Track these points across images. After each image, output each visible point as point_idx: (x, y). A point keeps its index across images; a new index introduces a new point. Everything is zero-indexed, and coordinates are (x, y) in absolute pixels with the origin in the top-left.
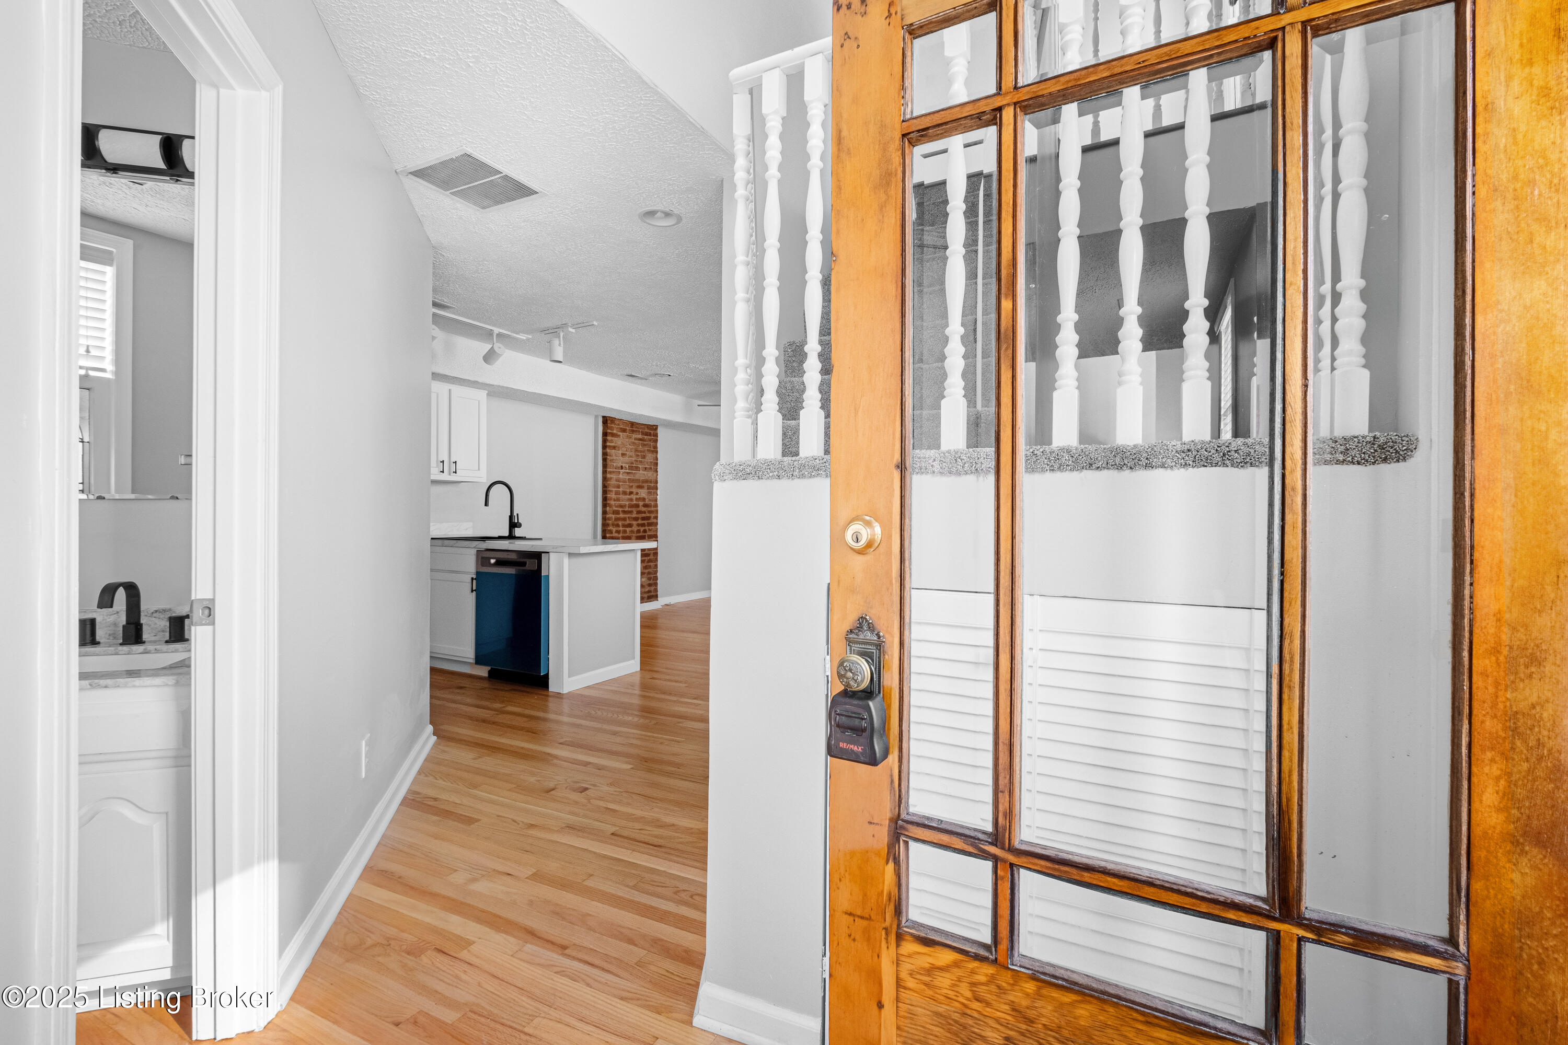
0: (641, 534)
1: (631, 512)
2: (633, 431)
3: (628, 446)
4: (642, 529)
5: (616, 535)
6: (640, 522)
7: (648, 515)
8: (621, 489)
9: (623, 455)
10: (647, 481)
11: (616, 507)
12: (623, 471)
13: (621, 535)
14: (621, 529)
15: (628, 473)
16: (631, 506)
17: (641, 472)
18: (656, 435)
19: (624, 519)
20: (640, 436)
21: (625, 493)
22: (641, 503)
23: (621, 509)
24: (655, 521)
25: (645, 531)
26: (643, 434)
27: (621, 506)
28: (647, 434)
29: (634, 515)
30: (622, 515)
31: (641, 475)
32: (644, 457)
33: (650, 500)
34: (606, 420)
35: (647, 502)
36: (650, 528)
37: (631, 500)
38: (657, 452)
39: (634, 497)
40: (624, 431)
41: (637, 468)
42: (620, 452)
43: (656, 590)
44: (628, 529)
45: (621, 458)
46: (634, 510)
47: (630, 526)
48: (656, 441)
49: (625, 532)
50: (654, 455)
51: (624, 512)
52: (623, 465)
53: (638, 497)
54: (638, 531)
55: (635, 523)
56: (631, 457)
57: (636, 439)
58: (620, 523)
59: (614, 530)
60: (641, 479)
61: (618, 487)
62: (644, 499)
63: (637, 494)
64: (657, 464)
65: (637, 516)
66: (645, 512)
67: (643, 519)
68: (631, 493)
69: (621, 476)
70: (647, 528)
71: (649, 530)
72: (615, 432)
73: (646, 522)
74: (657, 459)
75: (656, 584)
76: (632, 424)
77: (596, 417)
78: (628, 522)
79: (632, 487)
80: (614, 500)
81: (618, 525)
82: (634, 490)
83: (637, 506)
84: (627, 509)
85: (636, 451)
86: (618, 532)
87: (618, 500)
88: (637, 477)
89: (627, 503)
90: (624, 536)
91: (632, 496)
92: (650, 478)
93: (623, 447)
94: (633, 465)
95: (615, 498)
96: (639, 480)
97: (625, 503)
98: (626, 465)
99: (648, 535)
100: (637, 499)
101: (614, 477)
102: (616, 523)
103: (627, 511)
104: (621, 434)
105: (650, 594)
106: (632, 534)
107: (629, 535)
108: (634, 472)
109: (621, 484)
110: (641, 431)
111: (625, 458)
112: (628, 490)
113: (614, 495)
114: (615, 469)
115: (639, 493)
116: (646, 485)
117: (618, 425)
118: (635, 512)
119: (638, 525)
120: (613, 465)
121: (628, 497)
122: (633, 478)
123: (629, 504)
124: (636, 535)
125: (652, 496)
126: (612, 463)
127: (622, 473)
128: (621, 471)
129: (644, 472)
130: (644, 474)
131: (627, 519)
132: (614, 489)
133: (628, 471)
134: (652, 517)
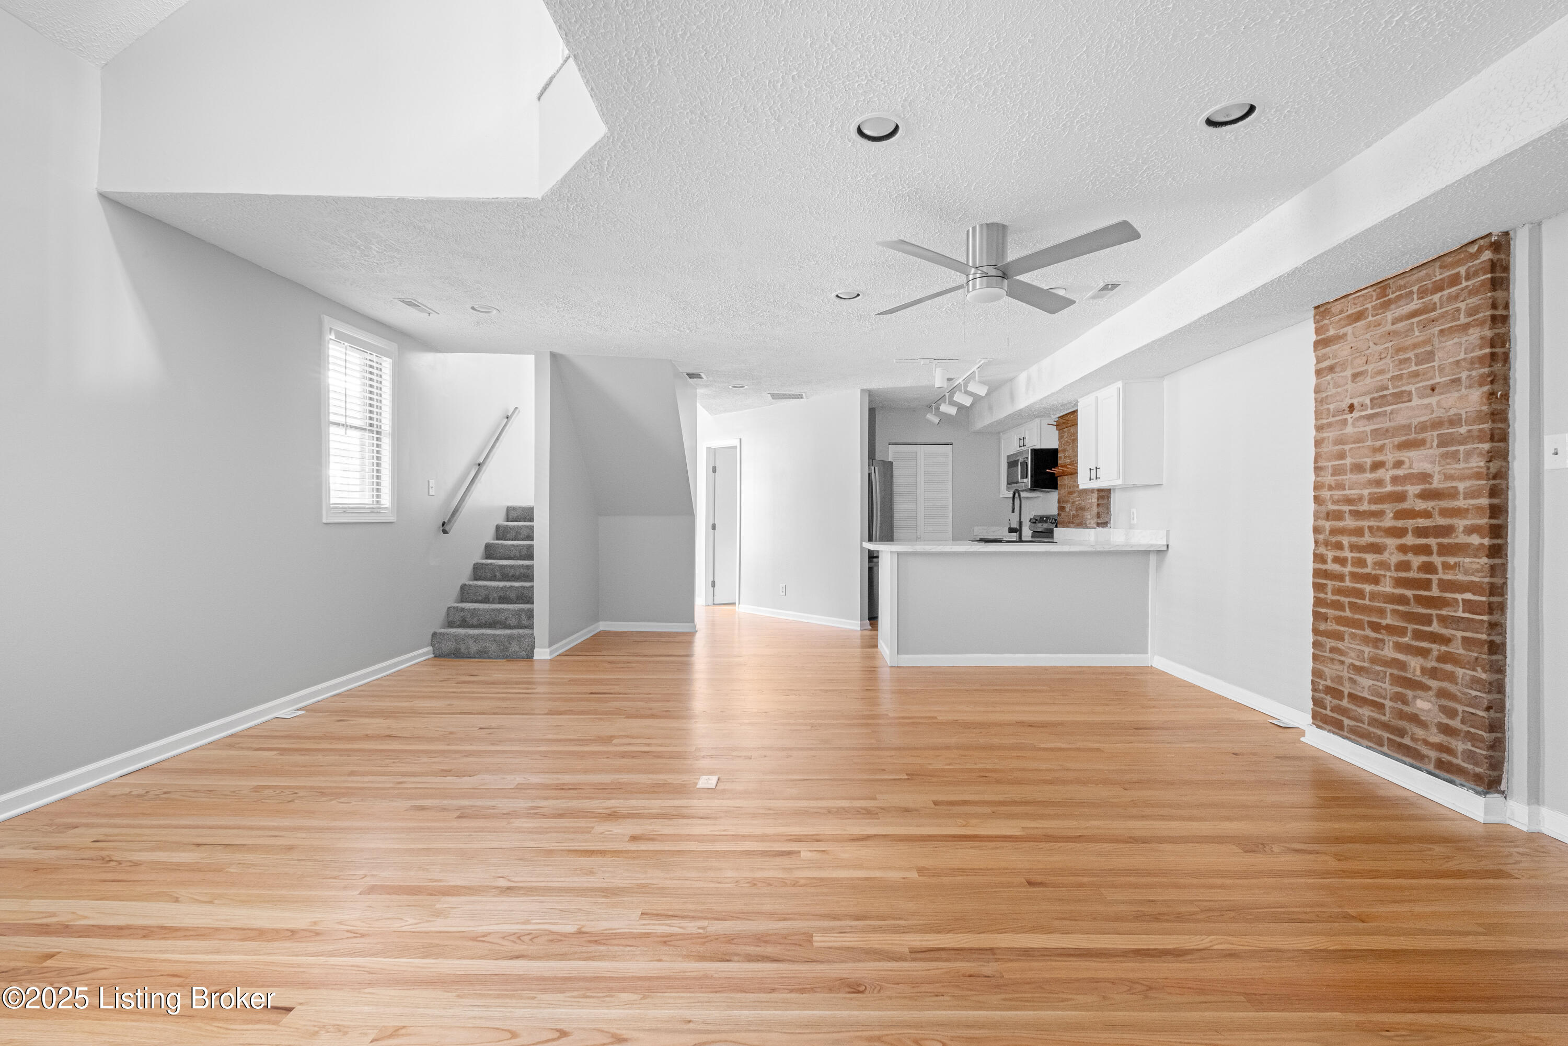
0: (1411, 575)
1: (1379, 514)
2: (1387, 305)
3: (1373, 348)
4: (1417, 561)
5: (1336, 567)
6: (1410, 540)
8: (1348, 461)
9: (1355, 376)
10: (1437, 424)
11: (1334, 503)
12: (1356, 414)
13: (1349, 569)
14: (1347, 554)
15: (1370, 417)
16: (1375, 500)
17: (1416, 401)
18: (1489, 266)
19: (1359, 532)
20: (1415, 304)
21: (1358, 468)
22: (1413, 489)
23: (1346, 508)
24: (1475, 539)
25: (1428, 568)
27: (1349, 501)
29: (1388, 522)
30: (1350, 522)
31: (1418, 408)
32: (1430, 357)
33: (1448, 477)
35: (1437, 483)
36: (1452, 560)
37: (1379, 483)
39: (1386, 474)
40: (1359, 315)
41: (1401, 397)
42: (1348, 373)
44: (1370, 558)
45: (1350, 386)
46: (1389, 509)
47: (1376, 548)
49: (1361, 563)
51: (1357, 514)
52: (1355, 402)
53: (1400, 472)
54: (1404, 566)
55: (1392, 542)
56: (1381, 372)
57: (1395, 321)
58: (1345, 540)
59: (1332, 555)
60: (1415, 421)
61: (1341, 456)
62: (1425, 477)
63: (1399, 464)
65: (1400, 523)
66: (1427, 514)
67: (1421, 532)
68: (1377, 466)
69: (1349, 429)
70: (1437, 560)
71: (1446, 566)
73: (1433, 542)
78: (1367, 539)
79: (1381, 449)
80: (1330, 488)
81: (1339, 546)
82: (1389, 457)
83: (1400, 497)
84: (1365, 507)
86: (1341, 561)
87: (1341, 486)
88: (1400, 420)
89: (1366, 492)
90: (1357, 573)
91: (1380, 473)
92: (1452, 412)
93: (1355, 358)
94: (1385, 392)
95: (1333, 484)
96: (1410, 425)
97: (1360, 492)
98: (1361, 399)
99: (1440, 580)
100: (1395, 480)
101: (1330, 434)
102: (1334, 539)
103: (1365, 512)
104: (1349, 329)
105: (1445, 757)
106: (1382, 572)
107: (1374, 572)
108: (1389, 408)
109: (1347, 447)
110: (1415, 289)
111: (1362, 383)
112: (1369, 461)
113: (1329, 477)
114: (1334, 416)
115: (1407, 460)
116: (1435, 433)
117: (1341, 312)
118: (1392, 515)
119: (1403, 549)
120: (1328, 409)
121: (1369, 476)
122: (1388, 424)
123: (1370, 494)
124: (1395, 574)
125: (1462, 465)
126: (1326, 407)
127: (1350, 421)
128: (1349, 416)
129: (1426, 401)
130: (1427, 406)
131: (1367, 531)
132: (1330, 464)
133: (1370, 412)
134: (1461, 529)
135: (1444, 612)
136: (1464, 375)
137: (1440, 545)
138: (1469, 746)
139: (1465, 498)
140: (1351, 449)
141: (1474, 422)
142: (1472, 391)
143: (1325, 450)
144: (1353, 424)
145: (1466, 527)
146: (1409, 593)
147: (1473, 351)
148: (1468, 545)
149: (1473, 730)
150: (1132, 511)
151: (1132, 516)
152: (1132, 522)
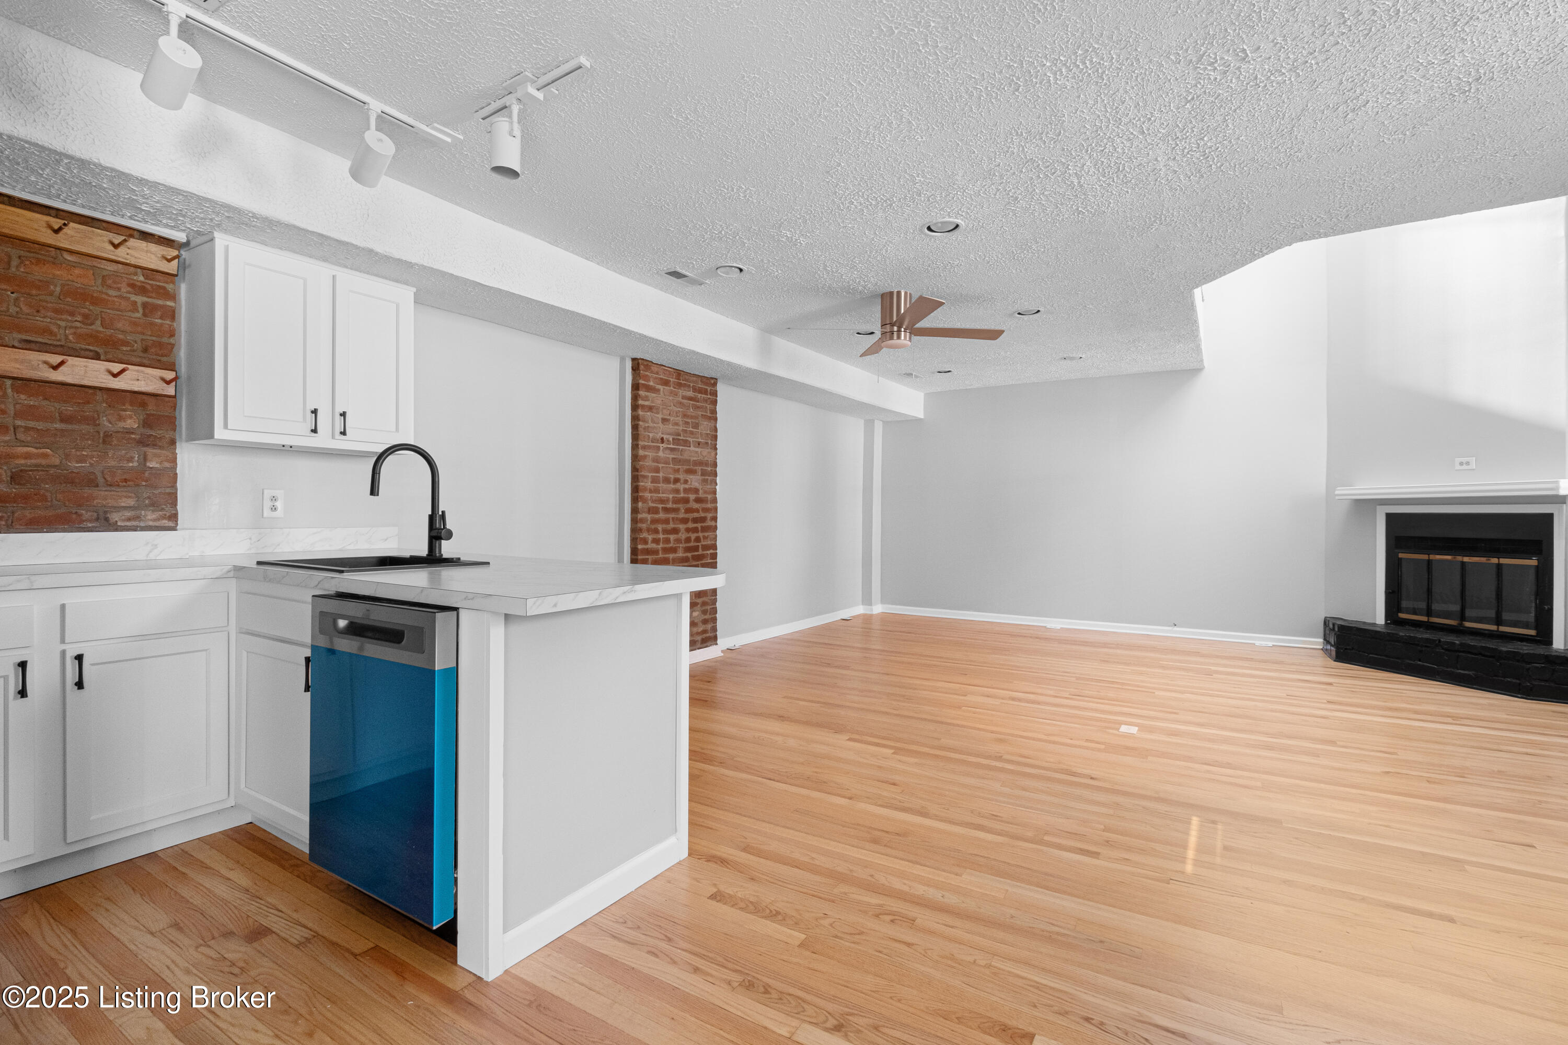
0: (692, 544)
1: (676, 510)
2: (680, 385)
3: (673, 407)
4: (693, 536)
5: (654, 546)
6: (691, 525)
7: (703, 515)
8: (661, 475)
9: (664, 420)
10: (700, 463)
11: (653, 502)
12: (665, 445)
13: (661, 546)
14: (661, 536)
15: (672, 450)
16: (676, 501)
17: (692, 448)
18: (715, 394)
19: (667, 521)
20: (690, 394)
21: (667, 480)
22: (692, 497)
23: (660, 506)
24: (713, 523)
25: (698, 539)
26: (695, 390)
27: (662, 501)
28: (700, 391)
29: (681, 515)
30: (662, 515)
31: (693, 452)
32: (696, 426)
33: (705, 492)
34: (637, 365)
35: (701, 495)
36: (706, 534)
37: (678, 491)
38: (716, 419)
39: (681, 486)
40: (666, 383)
41: (686, 443)
42: (660, 416)
43: (714, 629)
44: (672, 537)
45: (661, 425)
46: (682, 507)
47: (675, 531)
48: (715, 402)
49: (667, 541)
50: (712, 424)
51: (666, 510)
52: (665, 437)
53: (687, 486)
54: (688, 540)
55: (682, 527)
56: (676, 424)
57: (684, 397)
58: (660, 527)
59: (650, 537)
60: (692, 459)
61: (657, 470)
62: (696, 491)
63: (686, 482)
64: (716, 437)
65: (687, 516)
66: (697, 511)
67: (695, 520)
68: (677, 481)
69: (661, 454)
70: (700, 534)
71: (705, 538)
72: (651, 383)
73: (699, 525)
74: (716, 430)
75: (714, 620)
76: (679, 373)
77: (622, 359)
78: (671, 526)
79: (678, 471)
80: (651, 491)
81: (656, 531)
82: (682, 476)
83: (687, 501)
84: (670, 505)
85: (685, 416)
86: (656, 541)
87: (656, 491)
88: (686, 456)
89: (671, 496)
90: (666, 548)
91: (678, 486)
92: (706, 459)
93: (664, 408)
94: (679, 437)
95: (652, 488)
96: (690, 460)
97: (668, 496)
98: (668, 436)
99: (702, 545)
100: (685, 490)
101: (650, 454)
102: (653, 527)
103: (670, 508)
104: (661, 387)
105: (704, 636)
106: (678, 545)
107: (674, 546)
108: (681, 447)
109: (660, 465)
110: (692, 385)
111: (667, 426)
112: (672, 476)
113: (650, 484)
114: (653, 442)
115: (689, 480)
116: (700, 468)
117: (657, 373)
118: (683, 511)
119: (688, 530)
120: (649, 436)
121: (672, 486)
122: (680, 457)
123: (673, 497)
124: (684, 545)
125: (709, 487)
126: (647, 433)
127: (661, 448)
128: (661, 445)
129: (697, 449)
130: (697, 452)
131: (671, 521)
132: (650, 475)
133: (671, 446)
134: (709, 519)
135: (703, 562)
136: (708, 442)
137: (702, 527)
138: (712, 624)
139: (709, 503)
140: (662, 467)
141: (712, 467)
142: (712, 451)
143: (647, 464)
144: (663, 451)
145: (710, 517)
146: (689, 555)
147: (712, 431)
148: (711, 526)
149: (713, 616)
150: (268, 494)
151: (268, 504)
152: (267, 512)
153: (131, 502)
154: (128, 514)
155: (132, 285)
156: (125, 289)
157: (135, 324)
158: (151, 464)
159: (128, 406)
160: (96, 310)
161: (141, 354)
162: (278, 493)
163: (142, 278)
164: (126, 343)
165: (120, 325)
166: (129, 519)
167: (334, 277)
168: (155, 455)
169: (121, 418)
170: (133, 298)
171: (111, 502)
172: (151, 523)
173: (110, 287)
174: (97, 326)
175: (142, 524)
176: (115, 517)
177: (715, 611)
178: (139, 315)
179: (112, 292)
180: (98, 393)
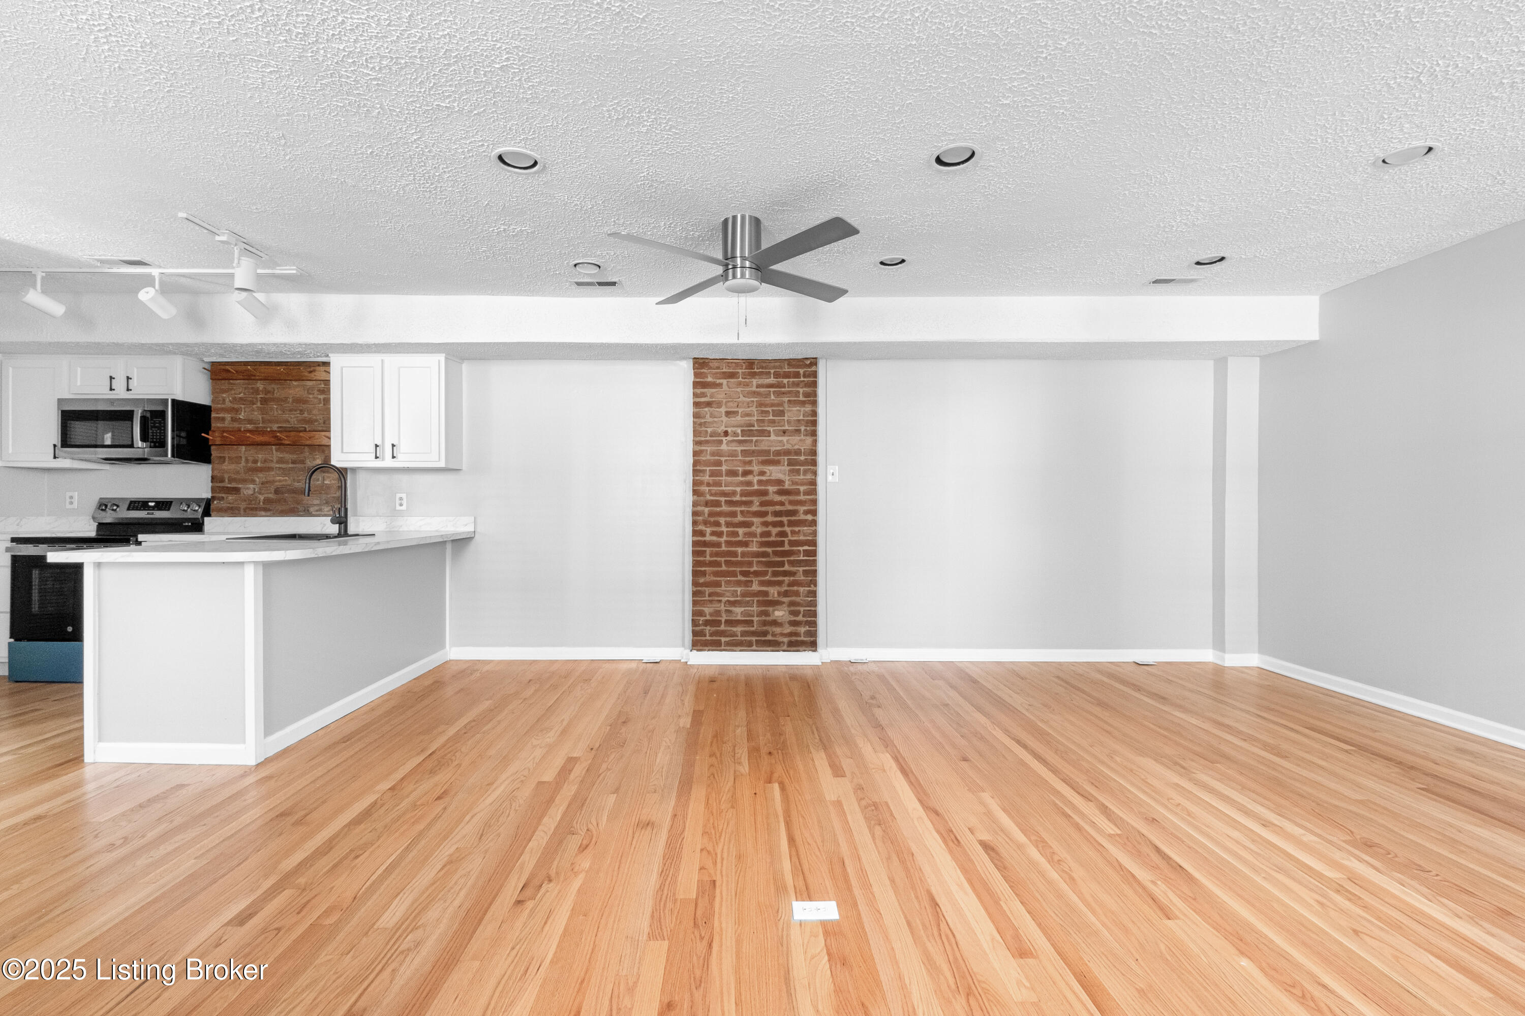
0: (772, 539)
1: (748, 503)
2: (753, 375)
3: (742, 398)
4: (774, 531)
5: (714, 539)
6: (770, 518)
7: (790, 508)
8: (724, 468)
9: (728, 414)
10: (787, 452)
11: (711, 495)
12: (729, 438)
13: (725, 538)
15: (740, 442)
16: (745, 494)
17: (773, 437)
18: (815, 374)
19: (734, 514)
20: (772, 380)
21: (732, 473)
23: (723, 499)
24: (809, 517)
26: (777, 375)
27: (724, 494)
28: (787, 375)
29: (755, 508)
30: (725, 508)
31: (774, 442)
32: (782, 413)
33: (797, 483)
34: (700, 364)
35: (787, 486)
36: (797, 529)
37: (749, 483)
39: (754, 479)
40: (732, 375)
41: (764, 433)
42: (723, 410)
44: (741, 531)
45: (724, 419)
46: (756, 500)
47: (746, 524)
48: (814, 384)
49: (736, 534)
51: (730, 503)
52: (729, 430)
53: (764, 478)
54: (766, 534)
55: (756, 520)
56: (748, 415)
57: (758, 386)
58: (722, 520)
59: (708, 530)
60: (773, 449)
61: (718, 464)
62: (780, 482)
63: (762, 473)
64: (814, 423)
65: (763, 509)
66: (782, 504)
67: (777, 514)
68: (746, 473)
69: (724, 447)
70: (788, 529)
71: (793, 532)
72: (710, 379)
73: (785, 519)
75: (811, 623)
76: (750, 363)
77: (680, 362)
78: (740, 518)
79: (750, 463)
80: (708, 485)
81: (718, 524)
82: (756, 468)
83: (764, 493)
84: (738, 498)
85: (760, 405)
86: (720, 534)
87: (719, 484)
88: (763, 447)
89: (738, 489)
90: (730, 541)
91: (749, 478)
92: (796, 447)
93: (729, 401)
94: (752, 428)
95: (711, 482)
96: (769, 451)
97: (734, 489)
98: (734, 429)
99: (790, 541)
100: (760, 482)
101: (709, 449)
102: (712, 519)
103: (738, 501)
104: (724, 382)
105: (794, 638)
106: (751, 539)
107: (744, 539)
108: (754, 439)
109: (723, 459)
110: (772, 371)
111: (733, 419)
112: (740, 469)
113: (707, 477)
114: (711, 436)
115: (768, 471)
116: (786, 458)
117: (718, 368)
118: (758, 503)
119: (765, 524)
120: (706, 431)
121: (741, 479)
122: (754, 448)
123: (741, 490)
124: (759, 539)
125: (802, 477)
126: (703, 429)
127: (725, 442)
128: (724, 439)
129: (780, 438)
130: (781, 441)
131: (739, 513)
132: (708, 469)
133: (740, 438)
134: (802, 512)
135: (792, 558)
136: (803, 428)
137: (789, 521)
138: (807, 628)
139: (804, 495)
140: (726, 461)
141: (809, 455)
142: (808, 438)
143: (704, 459)
144: (727, 444)
145: (804, 511)
146: (769, 550)
147: (808, 416)
148: (806, 520)
149: (809, 619)
150: (398, 496)
151: (398, 502)
152: (398, 508)
153: (317, 502)
154: (317, 508)
155: (319, 391)
156: (316, 392)
157: (319, 410)
158: (326, 482)
159: (317, 453)
160: (305, 406)
161: (322, 425)
162: (404, 496)
163: (323, 386)
164: (316, 420)
165: (314, 412)
166: (317, 511)
167: (382, 360)
168: (329, 477)
169: (314, 459)
170: (319, 397)
171: (310, 502)
172: (326, 513)
173: (310, 394)
174: (306, 415)
175: (323, 513)
176: (311, 509)
177: (814, 614)
178: (321, 405)
179: (311, 396)
180: (306, 447)
